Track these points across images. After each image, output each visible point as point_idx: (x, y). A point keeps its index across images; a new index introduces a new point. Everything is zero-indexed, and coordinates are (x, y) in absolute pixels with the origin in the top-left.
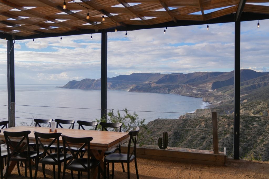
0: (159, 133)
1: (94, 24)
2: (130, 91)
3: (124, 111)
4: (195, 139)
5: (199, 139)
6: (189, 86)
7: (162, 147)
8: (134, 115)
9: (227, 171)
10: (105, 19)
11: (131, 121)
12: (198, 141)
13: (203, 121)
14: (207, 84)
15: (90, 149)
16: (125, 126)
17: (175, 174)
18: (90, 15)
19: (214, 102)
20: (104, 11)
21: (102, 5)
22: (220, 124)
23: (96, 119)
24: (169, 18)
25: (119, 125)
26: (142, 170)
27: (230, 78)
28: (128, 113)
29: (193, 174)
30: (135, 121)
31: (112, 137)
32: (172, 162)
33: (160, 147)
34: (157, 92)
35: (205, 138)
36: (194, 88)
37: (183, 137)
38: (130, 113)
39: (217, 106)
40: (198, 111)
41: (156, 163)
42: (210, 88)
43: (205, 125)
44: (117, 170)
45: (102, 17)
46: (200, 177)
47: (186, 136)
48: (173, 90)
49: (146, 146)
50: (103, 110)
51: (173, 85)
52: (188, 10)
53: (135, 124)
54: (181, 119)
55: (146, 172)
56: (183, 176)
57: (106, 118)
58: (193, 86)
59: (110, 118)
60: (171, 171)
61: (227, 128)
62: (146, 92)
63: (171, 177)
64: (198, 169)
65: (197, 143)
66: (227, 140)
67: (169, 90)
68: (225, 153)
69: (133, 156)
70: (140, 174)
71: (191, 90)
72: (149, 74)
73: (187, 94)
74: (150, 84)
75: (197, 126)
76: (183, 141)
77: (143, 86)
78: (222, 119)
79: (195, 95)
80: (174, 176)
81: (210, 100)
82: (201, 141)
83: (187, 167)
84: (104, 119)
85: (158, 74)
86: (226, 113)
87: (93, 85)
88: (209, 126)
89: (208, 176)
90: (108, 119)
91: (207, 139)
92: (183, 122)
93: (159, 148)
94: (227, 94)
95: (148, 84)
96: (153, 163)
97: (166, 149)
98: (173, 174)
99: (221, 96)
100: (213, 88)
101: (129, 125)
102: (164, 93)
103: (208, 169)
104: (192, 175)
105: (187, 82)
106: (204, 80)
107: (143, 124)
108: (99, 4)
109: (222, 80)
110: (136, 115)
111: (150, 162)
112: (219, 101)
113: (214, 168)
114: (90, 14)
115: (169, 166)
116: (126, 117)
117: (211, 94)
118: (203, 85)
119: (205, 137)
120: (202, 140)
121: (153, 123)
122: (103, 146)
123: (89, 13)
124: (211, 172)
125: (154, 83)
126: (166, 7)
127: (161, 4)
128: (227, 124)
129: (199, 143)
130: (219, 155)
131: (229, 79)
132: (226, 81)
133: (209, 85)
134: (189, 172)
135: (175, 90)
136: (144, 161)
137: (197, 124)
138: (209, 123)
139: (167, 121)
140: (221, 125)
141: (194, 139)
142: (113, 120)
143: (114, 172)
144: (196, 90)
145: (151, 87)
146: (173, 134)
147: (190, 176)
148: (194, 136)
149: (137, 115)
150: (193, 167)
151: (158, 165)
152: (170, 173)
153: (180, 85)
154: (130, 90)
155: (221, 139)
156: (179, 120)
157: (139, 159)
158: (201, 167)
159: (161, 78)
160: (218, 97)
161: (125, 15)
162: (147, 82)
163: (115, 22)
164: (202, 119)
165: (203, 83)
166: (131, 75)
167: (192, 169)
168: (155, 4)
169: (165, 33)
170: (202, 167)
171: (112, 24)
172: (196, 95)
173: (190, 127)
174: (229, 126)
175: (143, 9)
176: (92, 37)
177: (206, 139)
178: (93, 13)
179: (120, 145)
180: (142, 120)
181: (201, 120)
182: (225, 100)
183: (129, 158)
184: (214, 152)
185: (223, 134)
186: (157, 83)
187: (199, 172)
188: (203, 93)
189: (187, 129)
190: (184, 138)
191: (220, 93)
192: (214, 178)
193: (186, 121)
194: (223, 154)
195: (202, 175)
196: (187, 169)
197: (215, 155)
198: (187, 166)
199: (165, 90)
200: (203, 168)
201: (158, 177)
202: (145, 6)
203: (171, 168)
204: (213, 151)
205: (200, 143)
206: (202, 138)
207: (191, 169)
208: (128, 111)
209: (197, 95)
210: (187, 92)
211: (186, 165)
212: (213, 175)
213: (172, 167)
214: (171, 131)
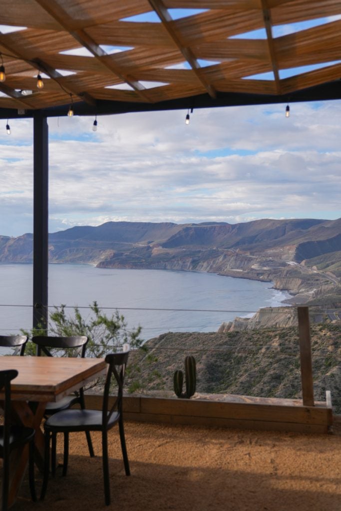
0: (170, 367)
1: (15, 95)
2: (99, 266)
3: (92, 308)
4: (258, 379)
5: (266, 379)
6: (241, 252)
7: (183, 393)
8: (115, 317)
9: (335, 445)
10: (44, 83)
11: (108, 332)
12: (265, 385)
13: (276, 336)
14: (285, 247)
15: (12, 399)
16: (94, 345)
17: (215, 454)
18: (6, 72)
19: (301, 291)
20: (41, 64)
21: (36, 48)
22: (316, 343)
23: (22, 330)
24: (197, 87)
25: (81, 340)
26: (136, 450)
27: (337, 234)
28: (102, 314)
29: (256, 454)
30: (119, 333)
31: (66, 368)
32: (206, 429)
33: (179, 393)
34: (165, 269)
35: (281, 378)
36: (254, 257)
37: (229, 374)
38: (105, 315)
39: (308, 301)
40: (263, 312)
41: (169, 431)
42: (292, 258)
43: (280, 345)
44: (74, 454)
45: (35, 78)
46: (274, 461)
47: (237, 374)
48: (204, 262)
49: (145, 391)
50: (37, 307)
51: (204, 250)
52: (243, 68)
53: (117, 339)
54: (224, 331)
55: (147, 453)
56: (234, 459)
57: (45, 326)
58: (251, 254)
59: (57, 325)
60: (205, 449)
61: (332, 352)
62: (139, 269)
63: (206, 462)
64: (269, 442)
65: (262, 389)
66: (333, 382)
67: (195, 263)
68: (328, 403)
69: (114, 416)
70: (132, 460)
71: (248, 263)
72: (145, 223)
73: (239, 272)
74: (149, 248)
75: (261, 349)
76: (228, 386)
77: (132, 253)
78: (321, 330)
79: (256, 275)
80: (212, 459)
81: (290, 286)
82: (272, 384)
83: (243, 439)
84: (42, 330)
85: (166, 223)
86: (329, 317)
87: (6, 250)
88: (290, 348)
89: (291, 459)
90: (52, 330)
91: (286, 379)
92: (227, 339)
93: (175, 395)
94: (331, 272)
95: (143, 248)
96: (163, 432)
97: (193, 399)
98: (210, 455)
99: (317, 277)
100: (298, 258)
101: (102, 342)
102: (182, 270)
103: (291, 442)
104: (253, 457)
105: (237, 245)
106: (276, 238)
107: (137, 338)
108: (30, 43)
109: (318, 240)
110: (120, 317)
111: (154, 429)
112: (311, 289)
113: (304, 440)
114: (6, 68)
115: (200, 438)
116: (94, 324)
117: (293, 273)
118: (274, 251)
119: (280, 376)
120: (274, 383)
121: (156, 344)
122: (43, 390)
123: (4, 64)
124: (298, 448)
125: (158, 245)
126: (192, 59)
127: (179, 52)
128: (331, 342)
129: (266, 389)
130: (315, 407)
131: (335, 235)
132: (327, 240)
133: (289, 250)
134: (246, 450)
135: (208, 263)
136: (140, 428)
137: (261, 343)
138: (290, 341)
139: (190, 338)
140: (317, 345)
141: (254, 381)
142: (65, 332)
143: (69, 456)
144: (258, 262)
145: (152, 255)
146: (206, 369)
147: (250, 460)
148: (255, 372)
149: (123, 318)
150: (256, 439)
151: (175, 436)
152: (204, 454)
153: (220, 250)
154: (100, 263)
155: (317, 378)
156: (220, 335)
157: (129, 424)
158: (274, 437)
159: (176, 235)
160: (309, 280)
161: (93, 75)
162: (141, 245)
163: (70, 92)
164: (273, 331)
165: (275, 245)
166: (100, 227)
167: (253, 443)
168: (166, 50)
169: (187, 122)
170: (277, 437)
171: (60, 98)
172: (258, 274)
173: (245, 351)
174: (335, 347)
175: (138, 62)
176: (8, 127)
177: (283, 379)
178: (12, 67)
179: (82, 390)
180: (134, 329)
181: (271, 334)
182: (326, 286)
183: (105, 418)
184: (304, 403)
185: (324, 367)
186: (165, 245)
187: (271, 448)
188: (275, 269)
189: (237, 356)
190: (231, 378)
191: (315, 270)
192: (306, 461)
193: (234, 336)
194: (325, 405)
195: (278, 457)
196: (241, 442)
197: (306, 408)
198: (243, 437)
199: (184, 262)
200: (279, 440)
201: (175, 464)
202: (141, 55)
203: (205, 443)
204: (302, 401)
205: (270, 391)
206: (273, 378)
207: (251, 443)
208: (99, 309)
209: (260, 274)
210: (238, 268)
211: (240, 435)
212: (302, 456)
213: (207, 440)
214: (200, 363)
